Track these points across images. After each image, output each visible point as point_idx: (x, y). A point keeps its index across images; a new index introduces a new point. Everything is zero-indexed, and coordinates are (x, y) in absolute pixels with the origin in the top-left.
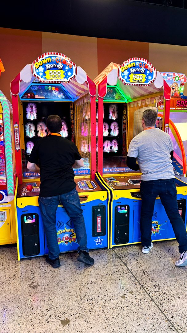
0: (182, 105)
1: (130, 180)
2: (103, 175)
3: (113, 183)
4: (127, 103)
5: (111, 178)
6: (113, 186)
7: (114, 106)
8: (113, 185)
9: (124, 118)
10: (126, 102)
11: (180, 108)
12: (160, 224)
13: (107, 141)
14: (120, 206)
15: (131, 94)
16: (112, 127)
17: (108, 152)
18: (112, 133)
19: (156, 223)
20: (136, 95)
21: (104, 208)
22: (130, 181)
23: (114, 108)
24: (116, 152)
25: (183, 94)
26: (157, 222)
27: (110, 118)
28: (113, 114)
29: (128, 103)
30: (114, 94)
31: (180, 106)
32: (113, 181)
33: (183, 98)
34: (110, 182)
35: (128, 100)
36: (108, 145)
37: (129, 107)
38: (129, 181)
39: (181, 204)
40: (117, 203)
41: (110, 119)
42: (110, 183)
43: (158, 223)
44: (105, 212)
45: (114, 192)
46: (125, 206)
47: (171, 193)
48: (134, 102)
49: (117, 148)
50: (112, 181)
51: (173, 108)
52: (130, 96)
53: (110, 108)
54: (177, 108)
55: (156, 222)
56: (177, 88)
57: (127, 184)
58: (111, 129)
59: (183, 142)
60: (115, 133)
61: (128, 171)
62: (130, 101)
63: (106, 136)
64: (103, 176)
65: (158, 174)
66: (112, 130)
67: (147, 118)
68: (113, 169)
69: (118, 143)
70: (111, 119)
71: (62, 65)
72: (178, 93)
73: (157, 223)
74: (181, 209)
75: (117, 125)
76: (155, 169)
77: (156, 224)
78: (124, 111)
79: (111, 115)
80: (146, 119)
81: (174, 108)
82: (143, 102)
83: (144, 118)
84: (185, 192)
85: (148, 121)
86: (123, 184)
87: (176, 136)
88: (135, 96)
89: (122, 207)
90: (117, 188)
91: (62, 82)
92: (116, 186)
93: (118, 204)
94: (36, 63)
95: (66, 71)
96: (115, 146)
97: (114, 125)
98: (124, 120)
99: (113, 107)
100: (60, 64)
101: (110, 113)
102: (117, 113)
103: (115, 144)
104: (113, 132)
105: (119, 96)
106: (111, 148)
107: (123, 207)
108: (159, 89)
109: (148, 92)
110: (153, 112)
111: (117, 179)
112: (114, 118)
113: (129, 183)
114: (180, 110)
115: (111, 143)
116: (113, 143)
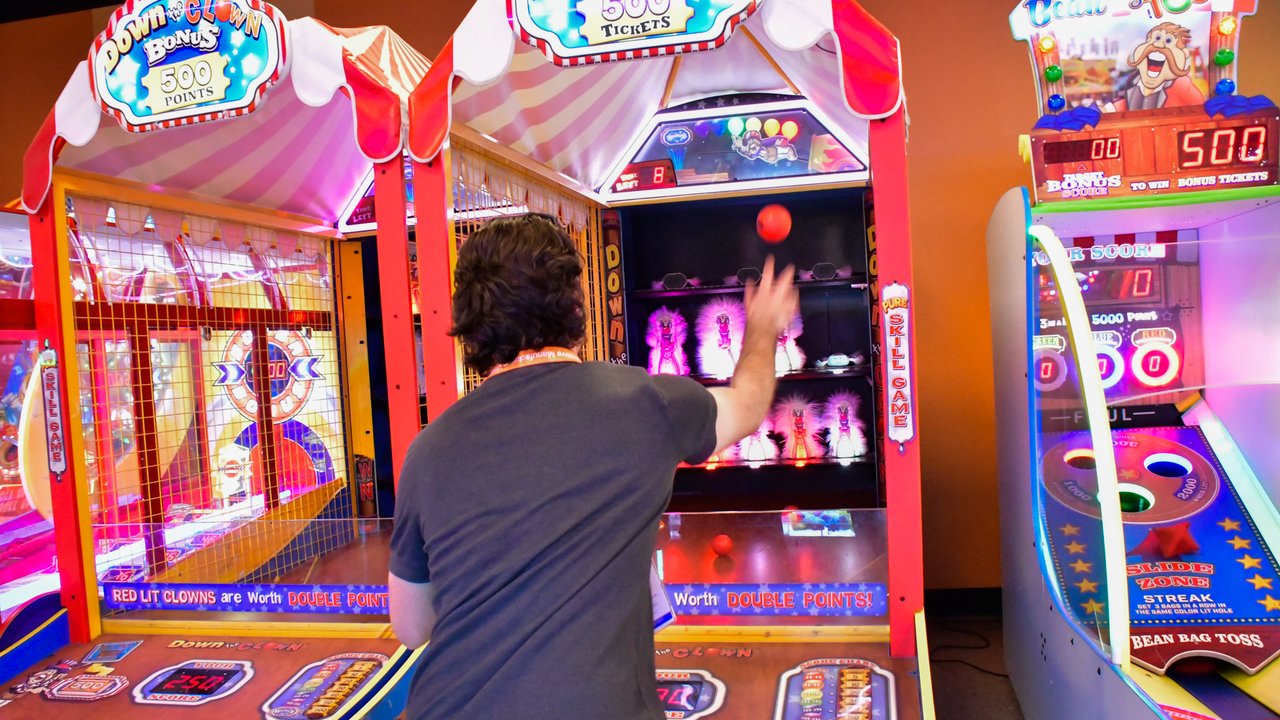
0: (1222, 154)
11: (1211, 180)
31: (1205, 164)
51: (1153, 185)
54: (1182, 182)
71: (216, 29)
81: (1165, 184)
91: (220, 115)
94: (107, 46)
95: (235, 52)
100: (205, 27)
105: (828, 154)
114: (1209, 187)
115: (821, 413)
116: (831, 414)
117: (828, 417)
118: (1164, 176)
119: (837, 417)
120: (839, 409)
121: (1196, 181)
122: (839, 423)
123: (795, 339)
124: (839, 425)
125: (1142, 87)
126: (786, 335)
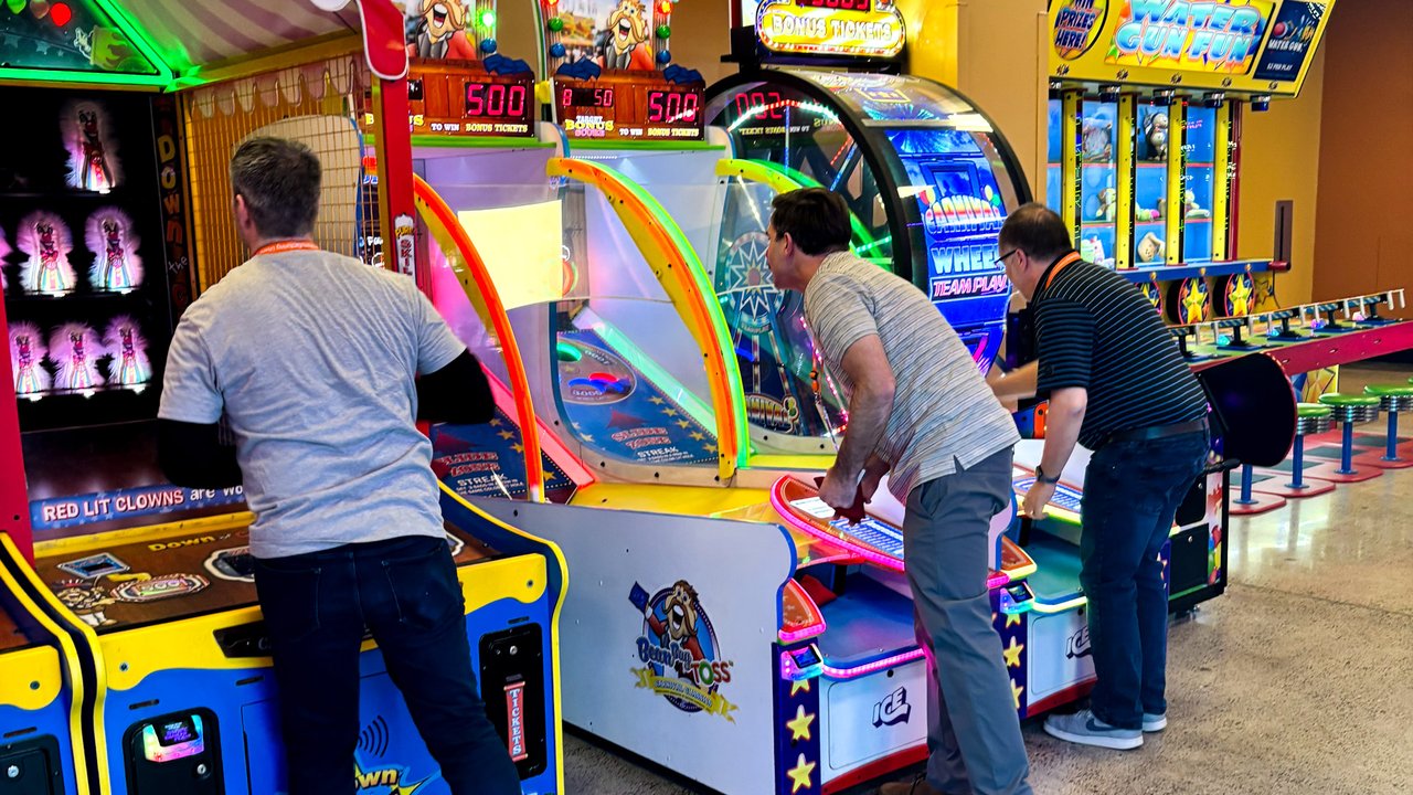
0: (496, 106)
1: (215, 555)
2: (36, 545)
3: (108, 586)
4: (172, 94)
5: (92, 560)
6: (106, 610)
7: (91, 107)
8: (109, 601)
9: (171, 185)
10: (172, 86)
11: (489, 127)
12: (411, 780)
13: (69, 330)
14: (159, 724)
15: (187, 40)
16: (97, 241)
17: (88, 393)
18: (98, 277)
19: (384, 780)
20: (221, 46)
21: (45, 751)
22: (215, 563)
23: (94, 121)
24: (139, 389)
25: (494, 47)
26: (393, 773)
27: (75, 180)
28: (89, 162)
29: (181, 93)
30: (78, 31)
31: (485, 113)
32: (104, 578)
33: (496, 70)
34: (85, 586)
35: (177, 74)
36: (78, 348)
37: (188, 120)
38: (208, 564)
39: (513, 649)
40: (133, 707)
41: (76, 189)
42: (88, 589)
43: (398, 777)
44: (60, 773)
45: (103, 646)
46: (184, 717)
47: (423, 610)
48: (216, 86)
49: (147, 365)
50: (98, 575)
51: (447, 127)
52: (184, 53)
53: (62, 123)
54: (469, 127)
55: (385, 774)
56: (457, 12)
57: (198, 582)
58: (93, 249)
59: (510, 312)
60: (121, 274)
61: (200, 505)
62: (192, 78)
63: (59, 294)
64: (37, 554)
65: (340, 516)
66: (94, 255)
67: (264, 192)
68: (104, 502)
69: (143, 334)
70: (85, 191)
72: (468, 40)
73: (393, 779)
74: (520, 681)
75: (128, 225)
76: (319, 487)
77: (388, 784)
78: (162, 140)
79: (77, 161)
80: (255, 193)
81: (456, 127)
82: (265, 86)
83: (246, 191)
84: (530, 583)
85: (270, 206)
86: (170, 585)
87: (473, 283)
88: (217, 50)
89: (170, 727)
90: (126, 619)
92: (125, 602)
93: (141, 715)
96: (129, 353)
97: (107, 227)
98: (166, 192)
99: (83, 117)
101: (67, 155)
102: (118, 154)
103: (127, 342)
104: (108, 271)
105: (114, 49)
106: (103, 366)
107: (175, 727)
108: (338, 16)
109: (282, 28)
110: (292, 156)
111: (137, 558)
112: (99, 185)
113: (207, 575)
114: (487, 134)
115: (101, 336)
116: (111, 337)
117: (111, 342)
118: (456, 120)
119: (121, 340)
120: (121, 331)
121: (479, 127)
122: (122, 346)
123: (67, 255)
124: (123, 349)
125: (430, 36)
126: (55, 249)
